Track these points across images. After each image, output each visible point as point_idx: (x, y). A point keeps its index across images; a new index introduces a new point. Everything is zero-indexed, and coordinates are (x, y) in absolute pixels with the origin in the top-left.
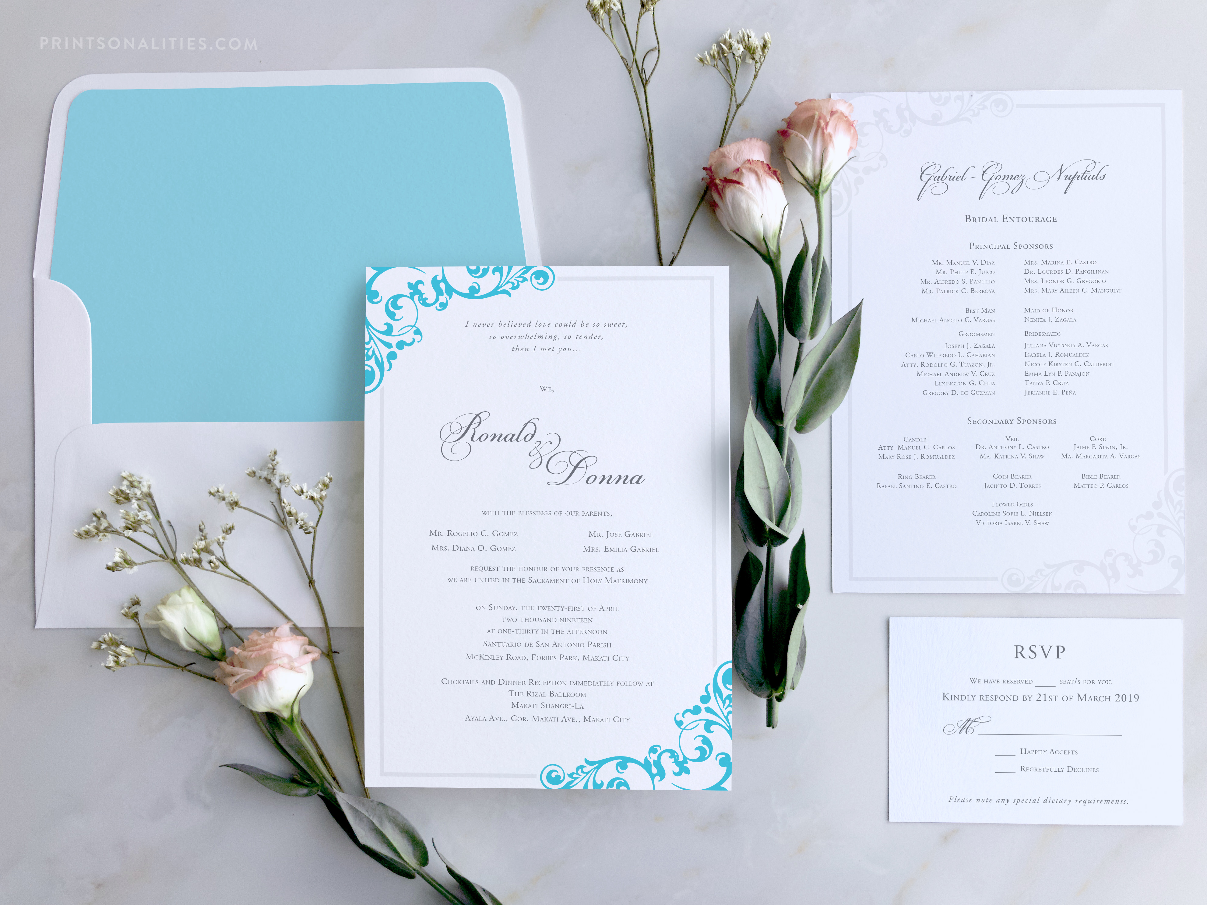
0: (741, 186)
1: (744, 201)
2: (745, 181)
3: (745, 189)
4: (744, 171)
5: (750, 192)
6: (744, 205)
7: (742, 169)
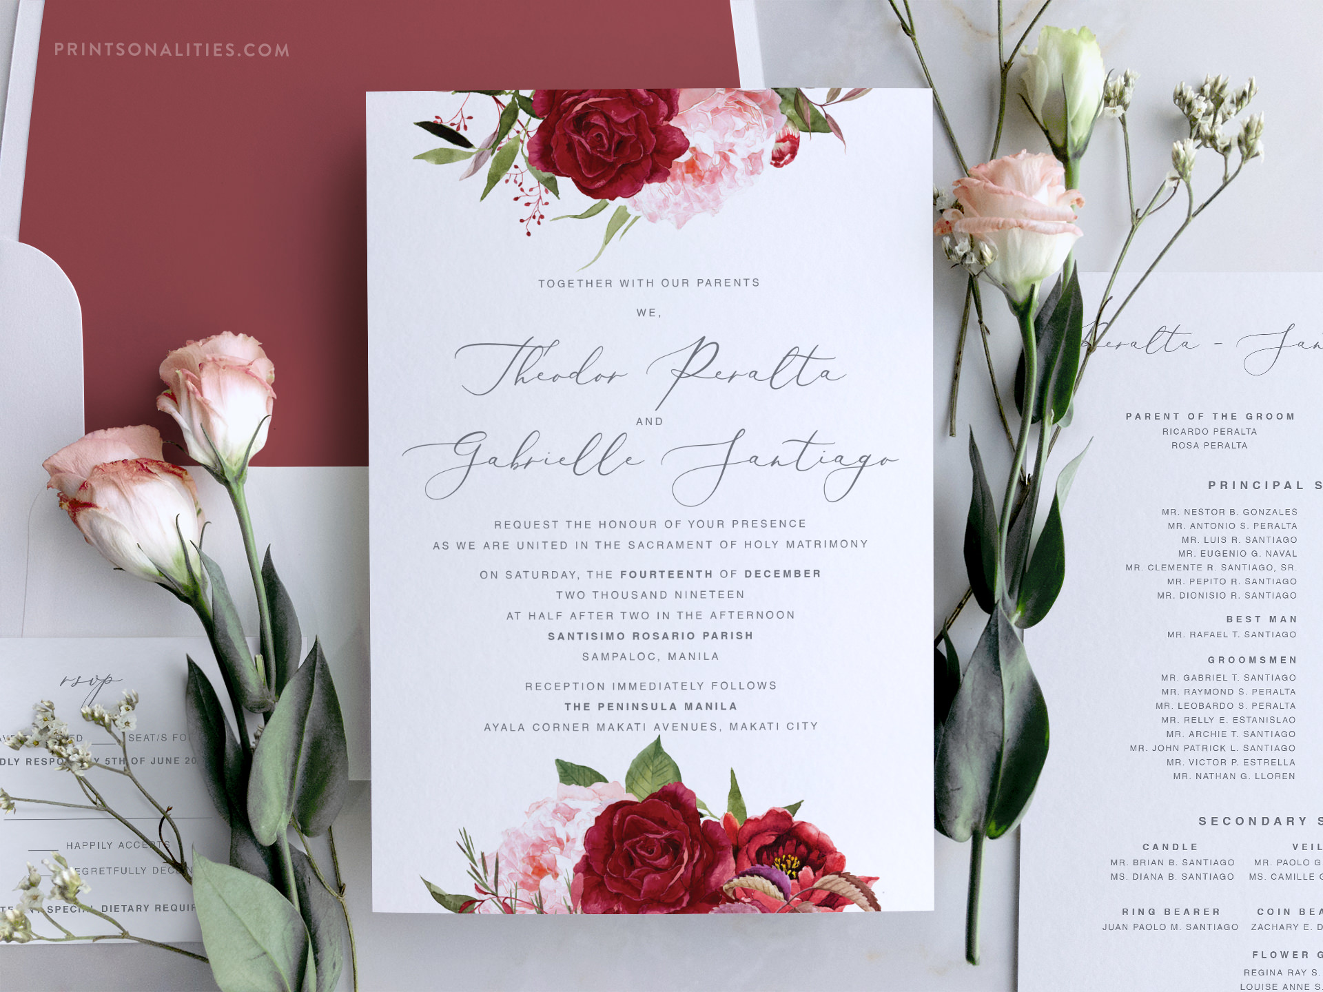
0: (94, 509)
1: (105, 529)
2: (100, 500)
3: (100, 512)
4: (94, 484)
5: (112, 515)
6: (106, 536)
7: (90, 482)
